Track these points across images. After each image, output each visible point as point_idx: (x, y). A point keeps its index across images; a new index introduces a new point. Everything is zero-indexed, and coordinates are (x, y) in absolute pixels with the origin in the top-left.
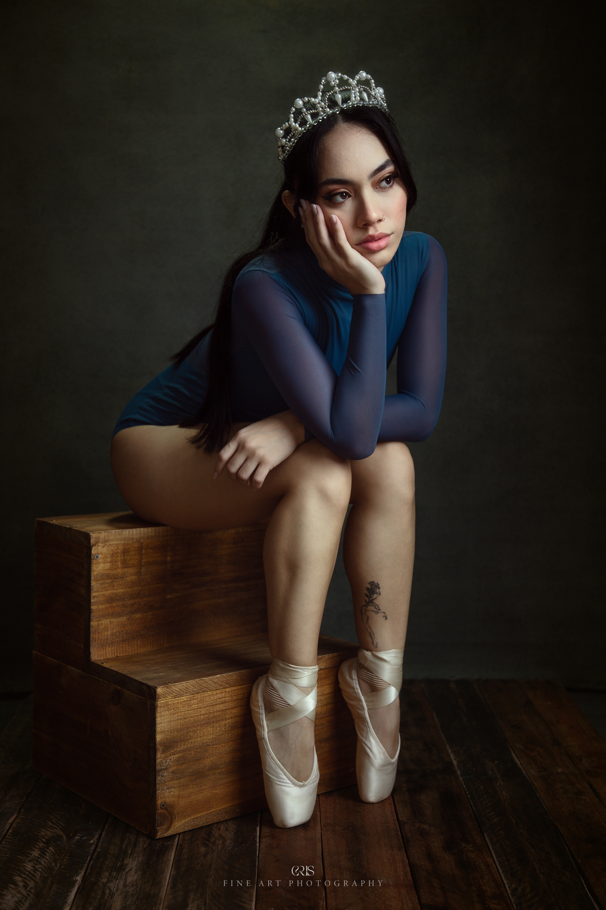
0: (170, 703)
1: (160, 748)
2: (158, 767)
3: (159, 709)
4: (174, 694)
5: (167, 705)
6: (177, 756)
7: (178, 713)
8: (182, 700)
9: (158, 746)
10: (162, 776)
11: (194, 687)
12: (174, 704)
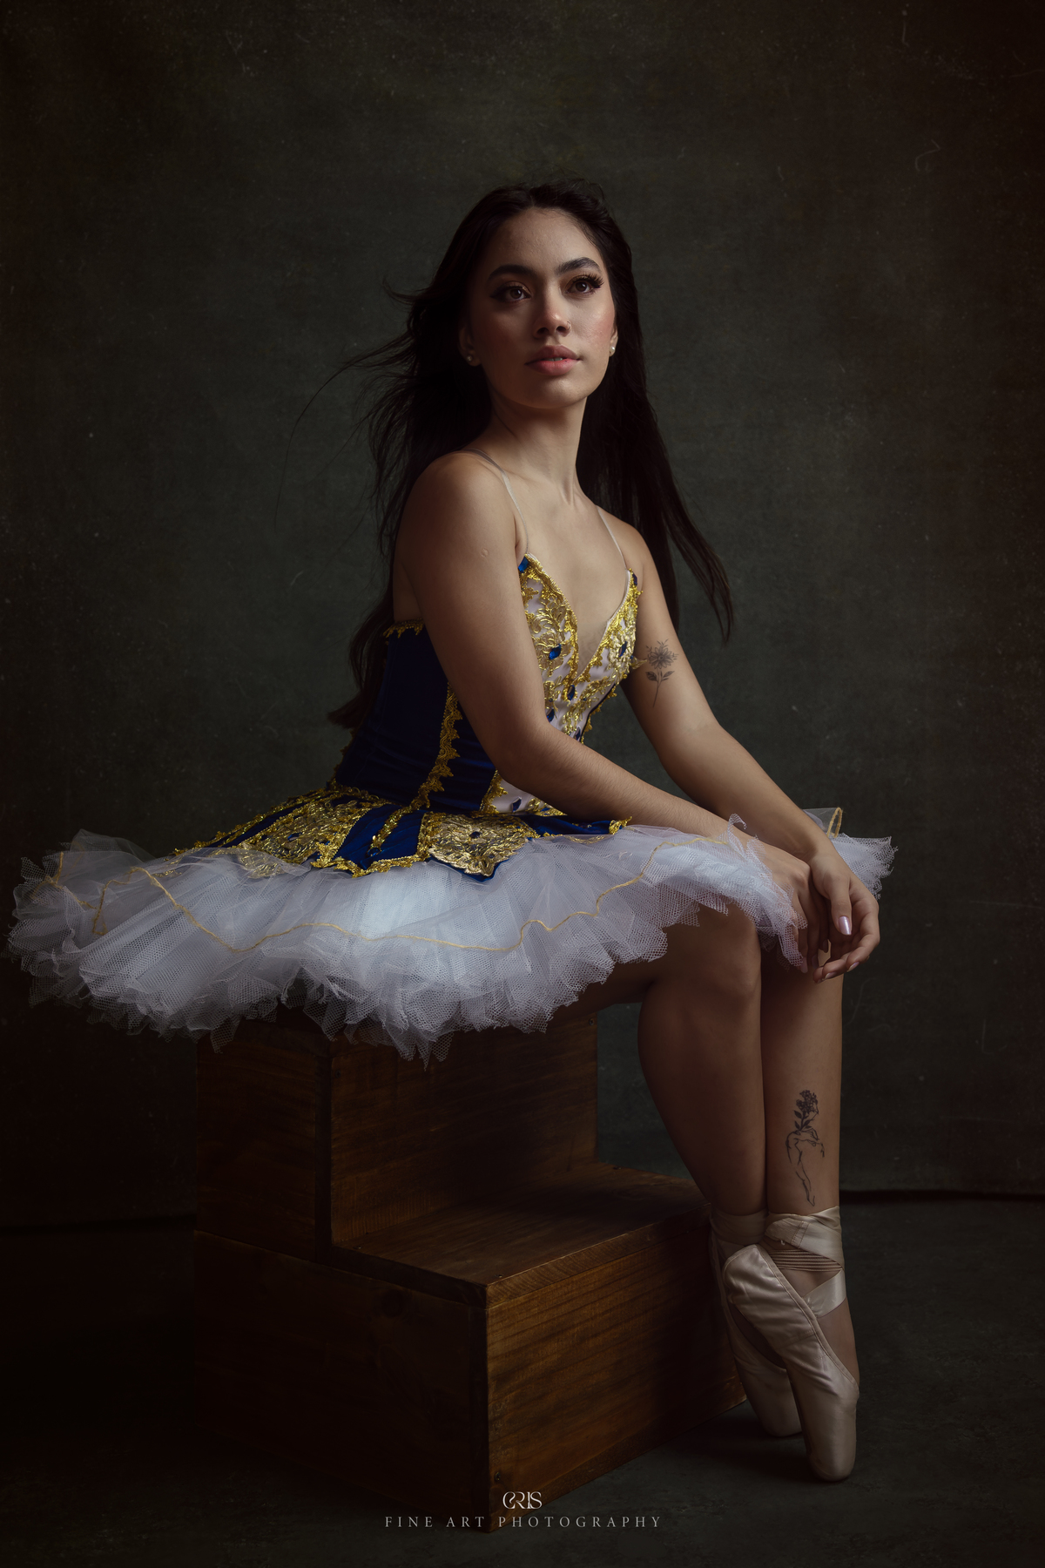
0: (503, 1309)
1: (492, 1385)
2: (491, 1416)
3: (490, 1321)
4: (509, 1294)
5: (500, 1312)
6: (513, 1393)
7: (514, 1324)
8: (519, 1303)
9: (490, 1381)
10: (496, 1429)
11: (533, 1279)
12: (509, 1310)
